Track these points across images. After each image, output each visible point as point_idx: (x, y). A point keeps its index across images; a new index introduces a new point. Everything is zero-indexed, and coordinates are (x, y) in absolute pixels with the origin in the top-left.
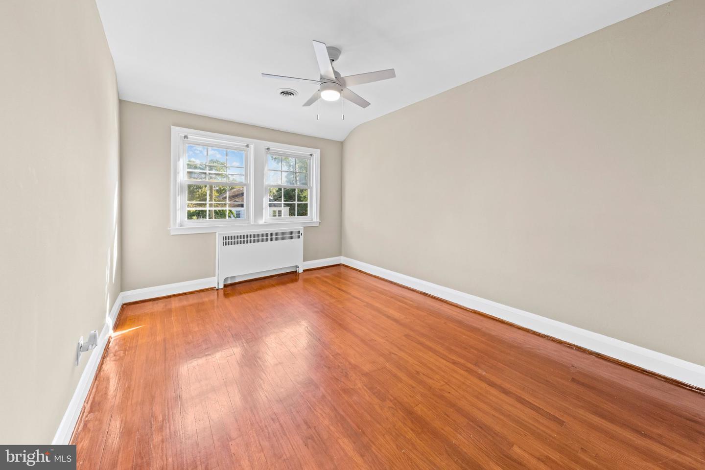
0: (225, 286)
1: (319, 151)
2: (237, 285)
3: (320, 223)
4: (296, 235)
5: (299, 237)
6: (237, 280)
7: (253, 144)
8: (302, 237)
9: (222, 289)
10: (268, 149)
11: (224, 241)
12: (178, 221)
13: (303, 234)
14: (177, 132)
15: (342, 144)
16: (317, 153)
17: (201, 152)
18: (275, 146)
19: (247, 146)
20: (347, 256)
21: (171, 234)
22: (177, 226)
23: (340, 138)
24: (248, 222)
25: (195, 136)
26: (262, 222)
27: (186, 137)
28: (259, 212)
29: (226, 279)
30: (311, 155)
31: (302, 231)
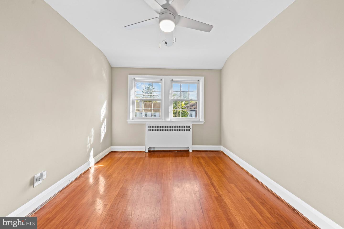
0: (149, 151)
1: (203, 77)
2: (156, 152)
3: (204, 122)
4: (187, 129)
5: (189, 130)
6: (156, 150)
7: (164, 78)
8: (191, 130)
9: (147, 153)
10: (172, 80)
11: (149, 129)
12: (131, 117)
13: (192, 128)
14: (131, 77)
15: (220, 71)
16: (202, 79)
17: (140, 86)
18: (175, 78)
19: (161, 80)
20: (225, 146)
21: (128, 123)
22: (130, 120)
23: (218, 67)
24: (162, 119)
25: (138, 78)
26: (168, 120)
27: (134, 79)
28: (167, 115)
29: (149, 148)
30: (198, 81)
31: (191, 127)
